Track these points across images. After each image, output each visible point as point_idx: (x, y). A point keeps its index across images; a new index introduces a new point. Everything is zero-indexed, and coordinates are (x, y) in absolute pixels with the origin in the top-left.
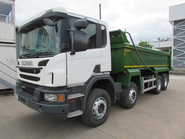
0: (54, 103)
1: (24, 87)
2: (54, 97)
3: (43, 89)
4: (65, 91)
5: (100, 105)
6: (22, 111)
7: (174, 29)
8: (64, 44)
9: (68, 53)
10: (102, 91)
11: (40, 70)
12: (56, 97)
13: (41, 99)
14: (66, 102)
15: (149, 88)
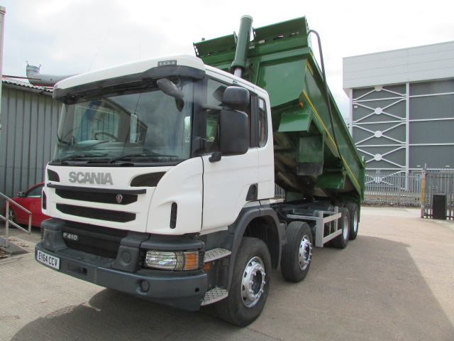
0: (175, 273)
1: (75, 237)
2: (176, 258)
3: (145, 240)
4: (199, 244)
5: (255, 274)
6: (43, 301)
7: (353, 105)
8: (199, 138)
9: (207, 158)
10: (258, 244)
11: (137, 196)
12: (180, 258)
13: (140, 264)
14: (199, 269)
15: (330, 235)
